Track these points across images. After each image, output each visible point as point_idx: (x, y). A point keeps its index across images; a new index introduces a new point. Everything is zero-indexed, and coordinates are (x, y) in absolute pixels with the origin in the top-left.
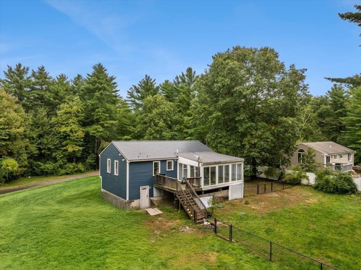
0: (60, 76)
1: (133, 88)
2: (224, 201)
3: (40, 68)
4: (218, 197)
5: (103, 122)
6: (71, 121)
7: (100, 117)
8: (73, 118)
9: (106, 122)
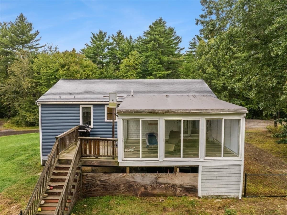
0: (138, 38)
1: (196, 38)
2: (186, 195)
3: (118, 32)
4: (168, 184)
5: (156, 73)
6: (129, 73)
7: (153, 68)
8: (132, 70)
9: (158, 72)
